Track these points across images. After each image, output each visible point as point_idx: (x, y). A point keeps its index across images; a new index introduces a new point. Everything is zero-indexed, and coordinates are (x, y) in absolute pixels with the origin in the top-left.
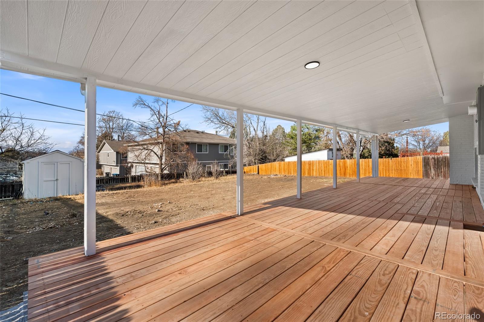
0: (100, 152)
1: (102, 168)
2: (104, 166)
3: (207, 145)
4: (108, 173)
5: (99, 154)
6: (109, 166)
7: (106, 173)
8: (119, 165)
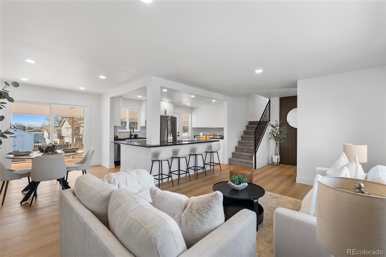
0: (62, 127)
1: (64, 139)
2: (65, 137)
3: (135, 124)
4: (67, 143)
5: (61, 128)
6: (68, 138)
7: (66, 143)
8: (75, 137)
